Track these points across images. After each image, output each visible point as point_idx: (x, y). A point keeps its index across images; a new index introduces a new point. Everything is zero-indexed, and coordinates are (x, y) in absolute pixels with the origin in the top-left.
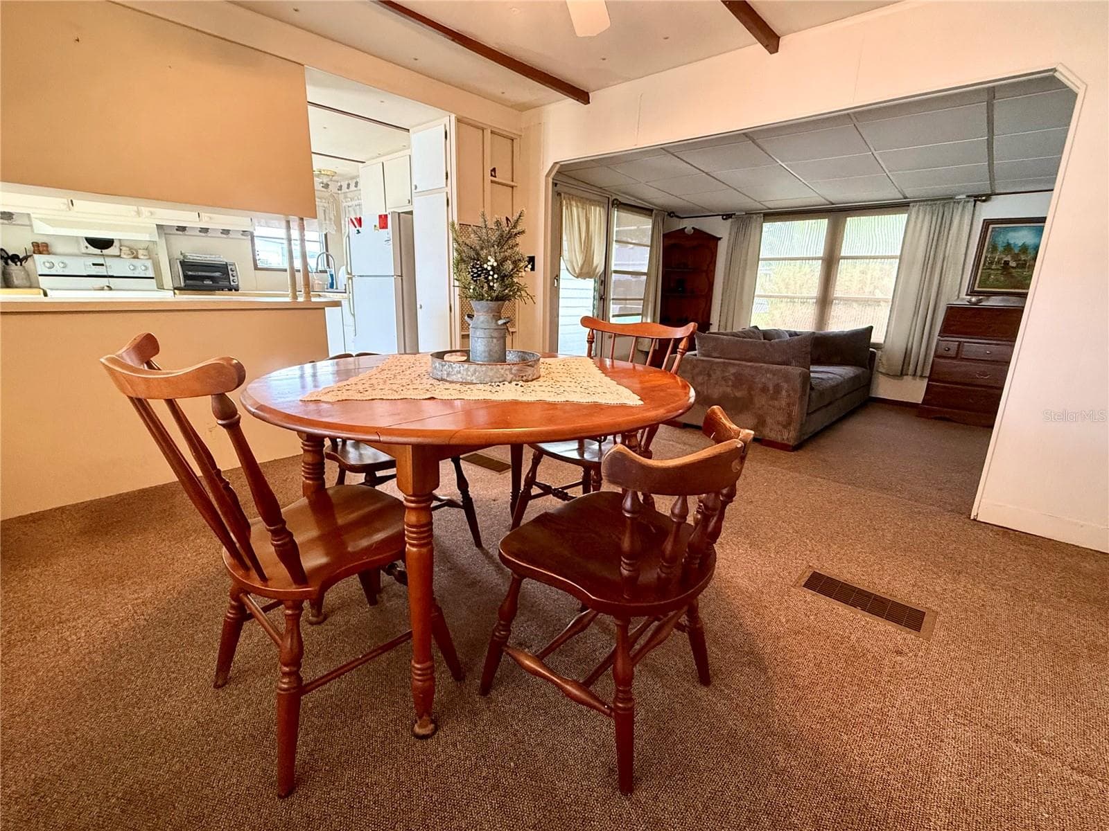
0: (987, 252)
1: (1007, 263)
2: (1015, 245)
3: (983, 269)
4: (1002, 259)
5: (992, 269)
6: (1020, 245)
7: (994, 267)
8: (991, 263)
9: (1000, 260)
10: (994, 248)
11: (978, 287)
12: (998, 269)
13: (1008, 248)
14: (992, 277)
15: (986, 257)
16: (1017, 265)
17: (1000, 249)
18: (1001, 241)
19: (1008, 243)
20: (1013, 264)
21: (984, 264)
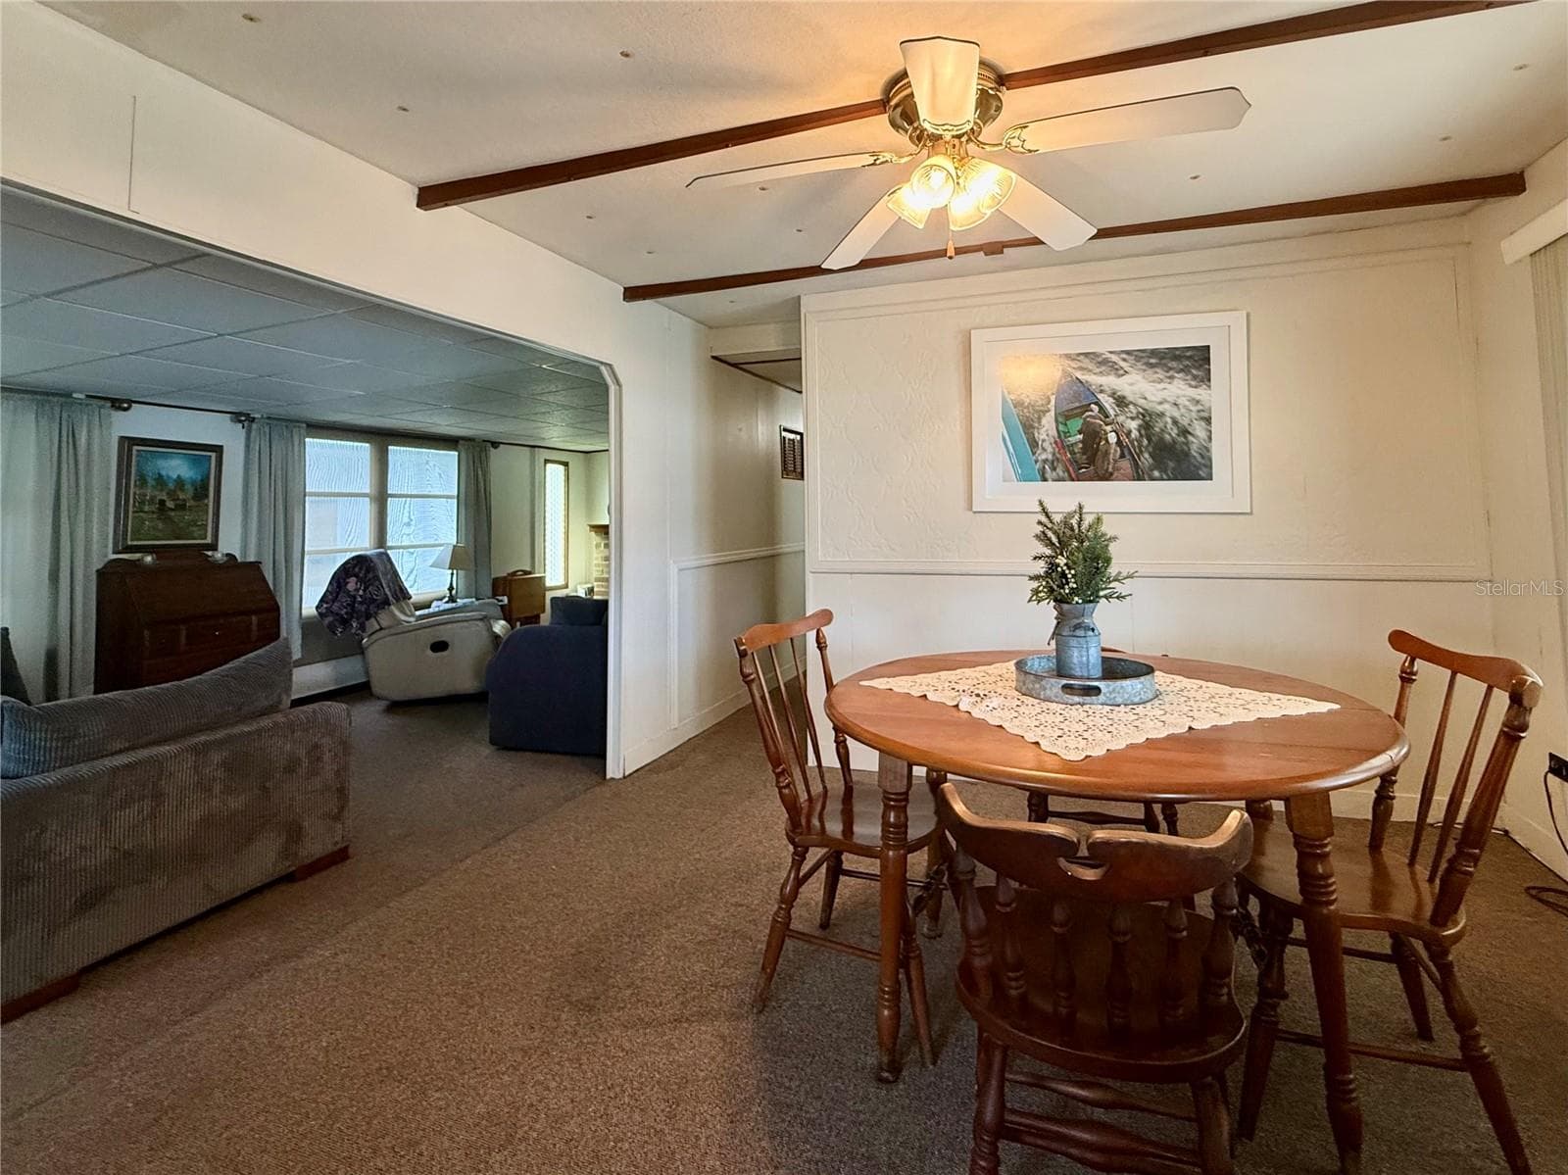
0: (135, 485)
1: (162, 502)
2: (168, 477)
3: (134, 512)
4: (155, 497)
5: (146, 512)
6: (175, 477)
7: (146, 508)
8: (142, 503)
9: (153, 499)
10: (142, 480)
11: (132, 540)
12: (153, 512)
13: (161, 481)
14: (147, 523)
15: (135, 494)
16: (176, 506)
17: (151, 482)
18: (150, 470)
19: (159, 474)
20: (170, 504)
21: (134, 506)
